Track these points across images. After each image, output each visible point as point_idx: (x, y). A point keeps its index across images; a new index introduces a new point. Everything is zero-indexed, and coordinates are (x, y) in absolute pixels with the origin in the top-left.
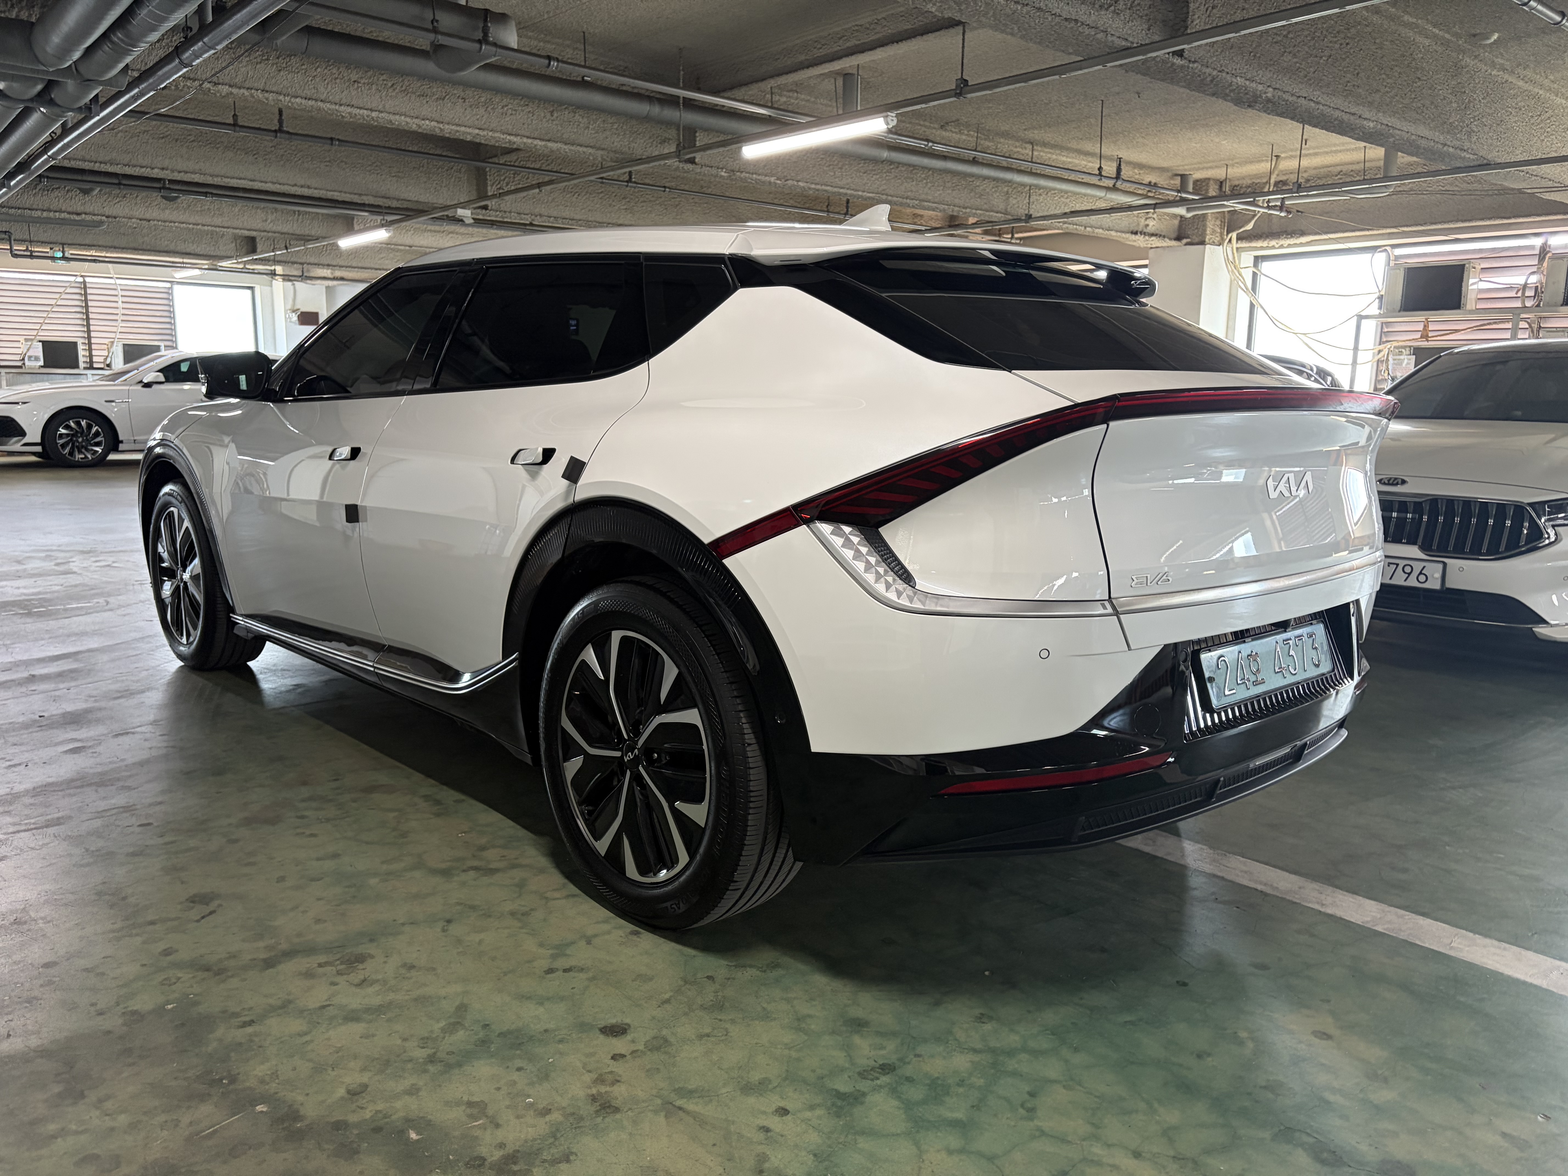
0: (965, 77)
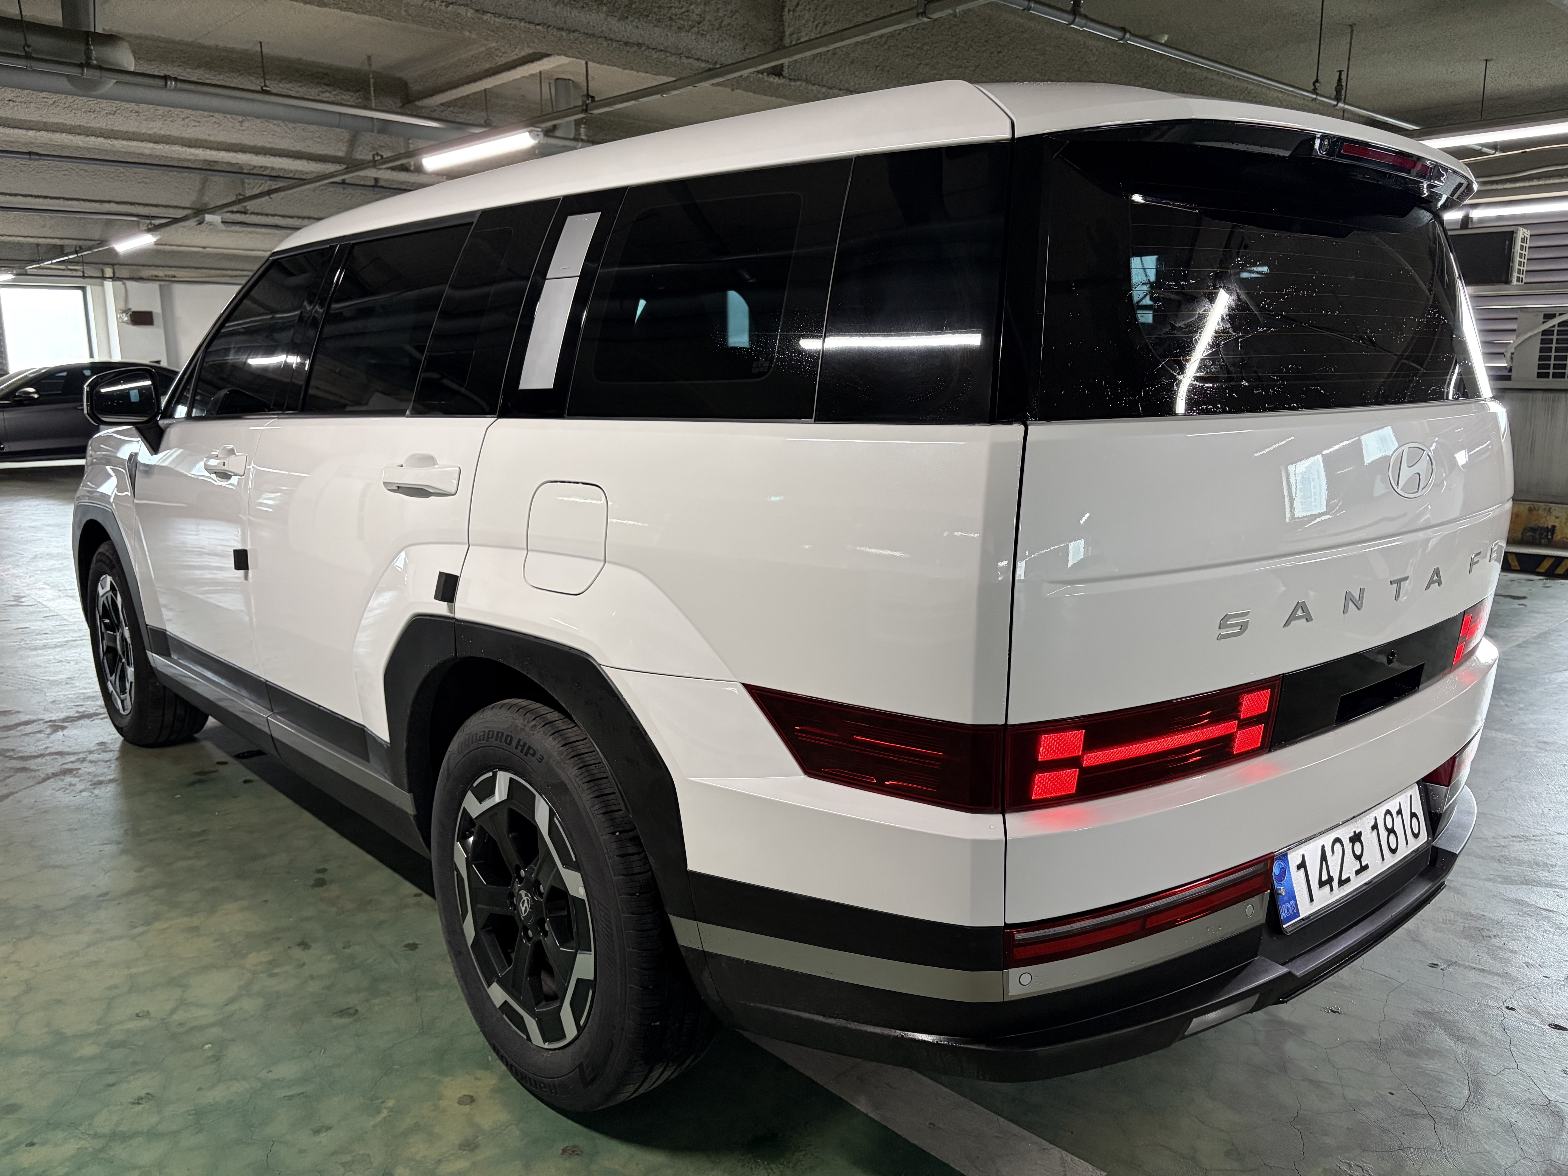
0: (591, 94)
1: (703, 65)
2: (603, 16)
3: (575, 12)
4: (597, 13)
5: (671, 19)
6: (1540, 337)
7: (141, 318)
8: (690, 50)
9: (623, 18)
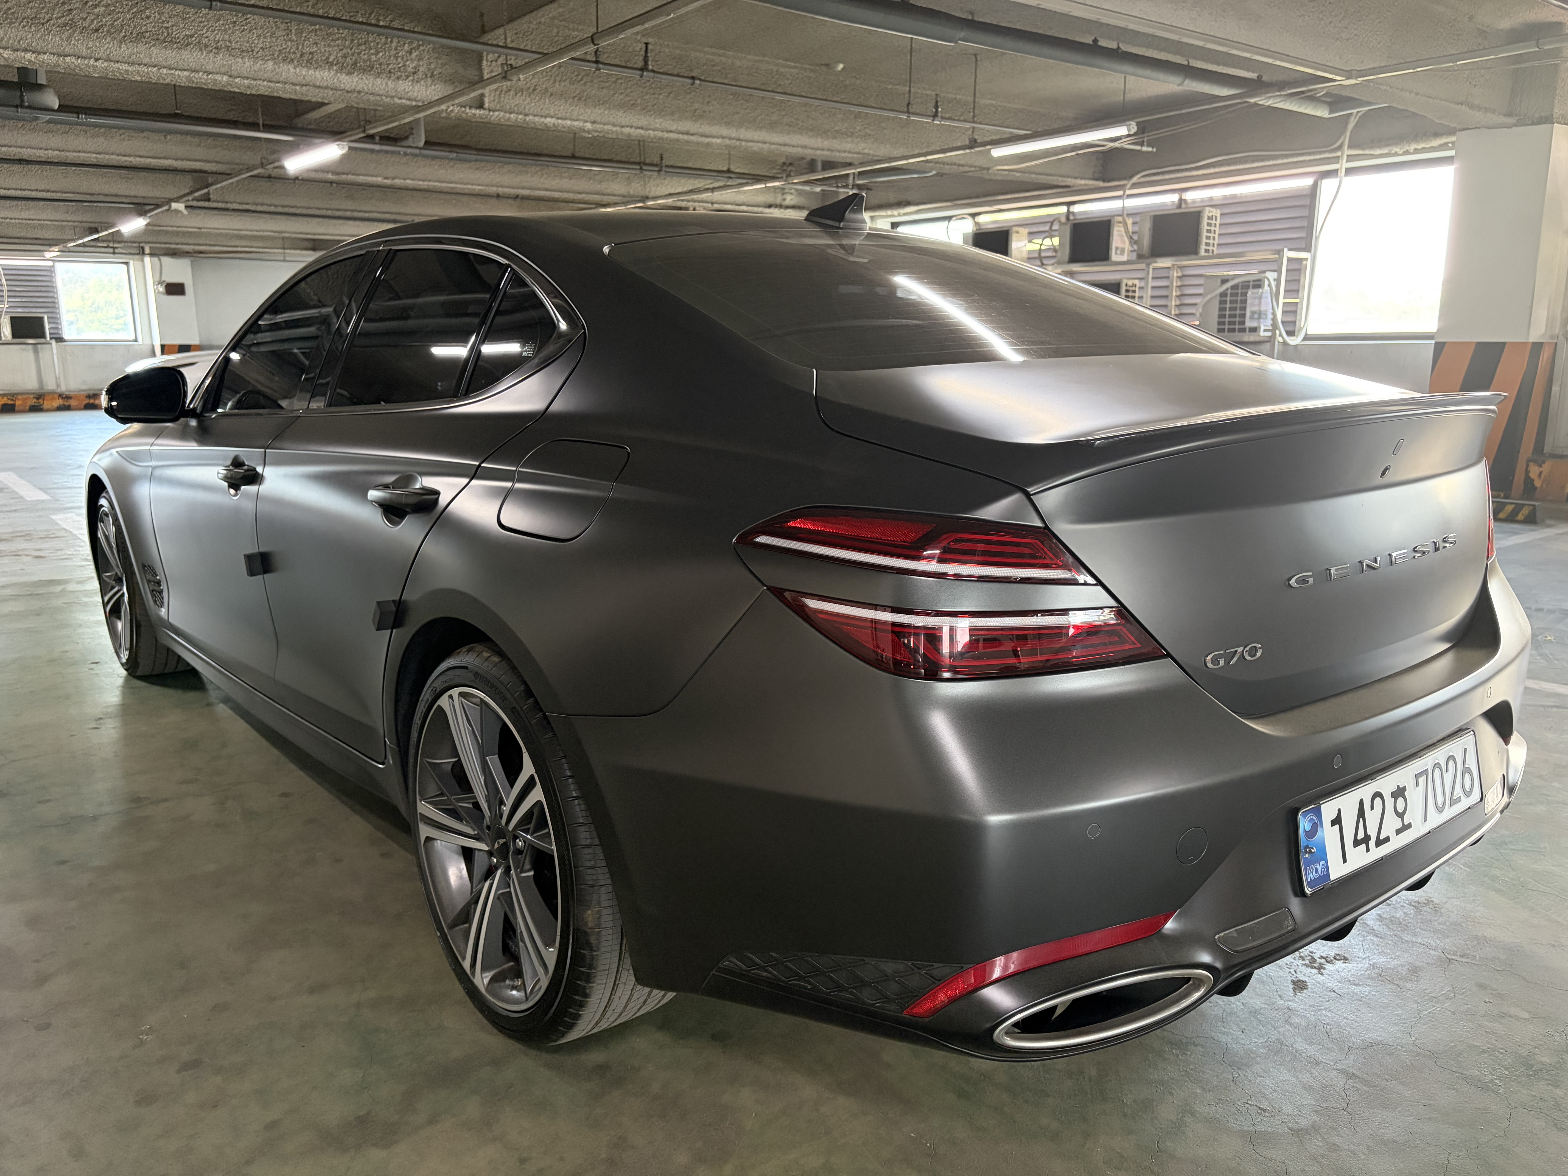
1: (414, 103)
2: (333, 73)
3: (311, 72)
4: (329, 71)
5: (390, 72)
6: (1218, 299)
7: (175, 289)
8: (408, 92)
9: (349, 73)
